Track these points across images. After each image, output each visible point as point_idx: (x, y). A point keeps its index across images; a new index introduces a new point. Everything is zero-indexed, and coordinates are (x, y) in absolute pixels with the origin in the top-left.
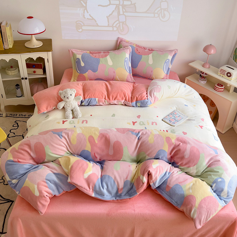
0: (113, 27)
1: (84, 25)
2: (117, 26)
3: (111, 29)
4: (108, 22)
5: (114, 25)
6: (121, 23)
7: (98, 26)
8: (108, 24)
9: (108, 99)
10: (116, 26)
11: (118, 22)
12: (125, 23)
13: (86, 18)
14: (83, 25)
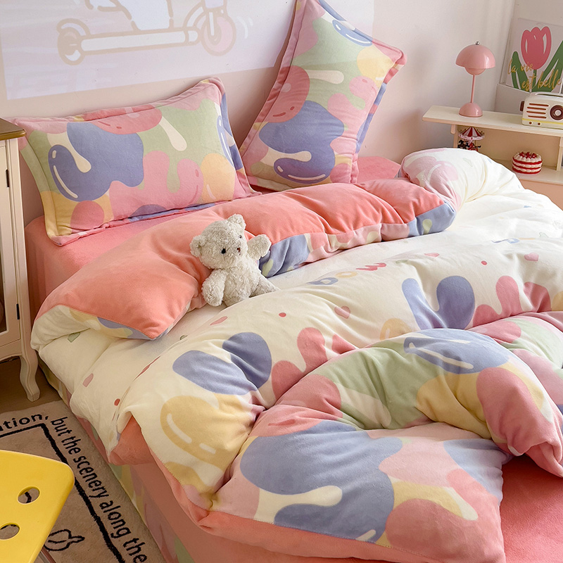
0: (185, 29)
1: (89, 36)
2: (199, 25)
3: (179, 37)
4: (171, 13)
5: (190, 23)
6: (211, 15)
7: (136, 31)
8: (171, 22)
9: (337, 231)
10: (194, 28)
11: (201, 10)
12: (222, 12)
13: (96, 7)
14: (83, 33)
